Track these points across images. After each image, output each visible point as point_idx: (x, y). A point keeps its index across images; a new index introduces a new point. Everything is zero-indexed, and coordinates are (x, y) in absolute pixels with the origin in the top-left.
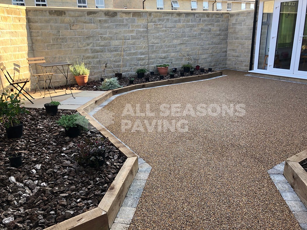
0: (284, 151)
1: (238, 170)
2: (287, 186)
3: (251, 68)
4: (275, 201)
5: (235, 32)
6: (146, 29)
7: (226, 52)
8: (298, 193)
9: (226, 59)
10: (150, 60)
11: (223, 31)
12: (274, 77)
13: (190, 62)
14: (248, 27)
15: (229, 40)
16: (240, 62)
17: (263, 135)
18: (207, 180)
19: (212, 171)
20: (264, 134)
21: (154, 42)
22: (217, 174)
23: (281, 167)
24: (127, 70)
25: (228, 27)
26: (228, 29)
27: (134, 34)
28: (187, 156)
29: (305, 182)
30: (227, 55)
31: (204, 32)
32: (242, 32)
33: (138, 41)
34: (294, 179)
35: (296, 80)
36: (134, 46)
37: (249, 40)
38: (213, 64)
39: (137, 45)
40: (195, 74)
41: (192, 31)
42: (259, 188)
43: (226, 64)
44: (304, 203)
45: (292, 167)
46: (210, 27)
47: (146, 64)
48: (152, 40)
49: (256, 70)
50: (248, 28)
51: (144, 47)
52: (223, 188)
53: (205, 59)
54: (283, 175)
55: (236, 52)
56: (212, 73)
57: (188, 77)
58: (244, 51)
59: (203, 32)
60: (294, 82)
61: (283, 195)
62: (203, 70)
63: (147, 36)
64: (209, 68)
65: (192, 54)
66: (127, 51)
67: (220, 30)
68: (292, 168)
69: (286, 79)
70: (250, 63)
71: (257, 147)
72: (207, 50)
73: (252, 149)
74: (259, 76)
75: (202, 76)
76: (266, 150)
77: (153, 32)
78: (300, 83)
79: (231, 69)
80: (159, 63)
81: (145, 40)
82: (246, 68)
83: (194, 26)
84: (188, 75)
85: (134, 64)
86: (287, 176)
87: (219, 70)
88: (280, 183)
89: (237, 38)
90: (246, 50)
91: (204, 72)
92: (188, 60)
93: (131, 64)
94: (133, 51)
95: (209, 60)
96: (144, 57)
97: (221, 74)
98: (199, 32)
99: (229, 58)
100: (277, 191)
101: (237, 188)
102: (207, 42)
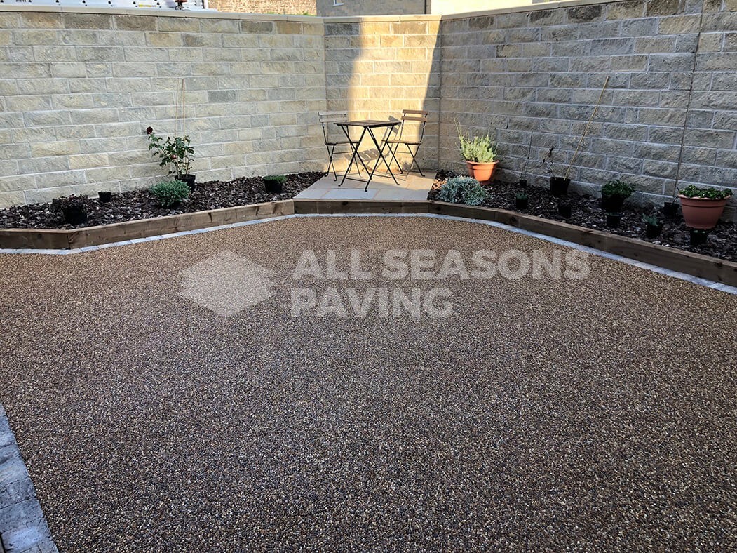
6: (689, 54)
10: (685, 165)
21: (712, 101)
24: (600, 175)
27: (642, 71)
33: (652, 93)
36: (635, 108)
39: (648, 105)
47: (666, 173)
48: (709, 93)
51: (669, 115)
63: (691, 80)
66: (610, 120)
77: (719, 63)
80: (720, 181)
81: (677, 93)
85: (624, 165)
93: (616, 163)
94: (628, 124)
96: (665, 150)
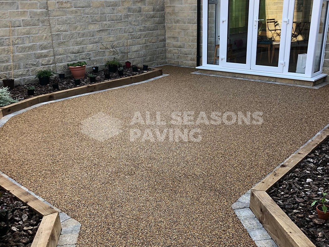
0: (248, 176)
1: (196, 210)
2: (255, 222)
3: (199, 63)
4: (243, 244)
5: (174, 13)
6: (45, 10)
7: (164, 40)
8: (268, 229)
9: (165, 50)
10: (57, 57)
11: (158, 11)
12: (228, 74)
13: (116, 56)
14: (191, 5)
15: (167, 23)
16: (184, 54)
17: (221, 157)
18: (159, 230)
19: (164, 216)
20: (223, 156)
21: (59, 29)
22: (170, 220)
23: (246, 199)
24: (20, 73)
25: (164, 5)
26: (164, 8)
27: (27, 18)
28: (128, 200)
29: (274, 216)
30: (166, 45)
31: (133, 12)
32: (184, 13)
33: (34, 28)
34: (262, 212)
35: (254, 77)
36: (28, 36)
37: (193, 23)
38: (148, 58)
39: (34, 34)
40: (126, 74)
41: (115, 11)
42: (224, 231)
43: (166, 58)
44: (276, 240)
45: (259, 198)
46: (139, 5)
47: (51, 63)
48: (57, 26)
49: (205, 65)
50: (191, 7)
51: (44, 37)
52: (180, 238)
53: (137, 51)
54: (249, 208)
55: (177, 41)
56: (149, 72)
57: (116, 80)
58: (187, 39)
59: (131, 12)
60: (252, 80)
61: (252, 234)
62: (135, 69)
63: (49, 21)
64: (144, 66)
65: (118, 46)
66: (18, 44)
67: (153, 10)
68: (259, 200)
69: (242, 76)
70: (197, 55)
71: (216, 175)
72: (138, 38)
73: (211, 178)
74: (210, 74)
75: (135, 77)
76: (228, 178)
77: (57, 14)
78: (259, 81)
79: (173, 64)
80: (70, 60)
81: (45, 27)
82: (192, 63)
83: (117, 4)
84: (115, 77)
85: (31, 64)
86: (254, 209)
87: (158, 68)
88: (246, 219)
89: (178, 21)
90: (191, 38)
91: (137, 71)
92: (113, 54)
93: (27, 64)
94: (28, 44)
95: (142, 53)
96: (48, 52)
97: (160, 73)
98: (125, 12)
99: (169, 50)
100: (245, 231)
101: (197, 234)
102: (138, 27)
